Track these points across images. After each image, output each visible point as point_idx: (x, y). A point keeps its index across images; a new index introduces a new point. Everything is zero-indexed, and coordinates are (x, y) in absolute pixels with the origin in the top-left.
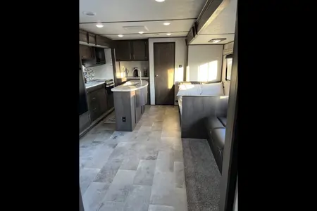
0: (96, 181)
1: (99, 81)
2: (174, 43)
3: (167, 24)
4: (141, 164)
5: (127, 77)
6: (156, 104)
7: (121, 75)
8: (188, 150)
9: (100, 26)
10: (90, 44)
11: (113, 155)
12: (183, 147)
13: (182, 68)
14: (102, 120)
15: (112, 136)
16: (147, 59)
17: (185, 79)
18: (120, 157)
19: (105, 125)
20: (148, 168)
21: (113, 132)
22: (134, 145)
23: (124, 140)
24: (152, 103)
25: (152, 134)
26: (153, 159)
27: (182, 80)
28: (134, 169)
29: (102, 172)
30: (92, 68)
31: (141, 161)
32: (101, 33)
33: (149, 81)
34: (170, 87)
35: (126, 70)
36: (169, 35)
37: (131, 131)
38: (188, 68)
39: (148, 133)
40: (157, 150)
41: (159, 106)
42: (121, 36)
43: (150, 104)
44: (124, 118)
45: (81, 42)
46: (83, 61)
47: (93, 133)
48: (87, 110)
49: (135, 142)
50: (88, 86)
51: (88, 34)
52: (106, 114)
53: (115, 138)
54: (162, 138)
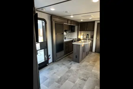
0: (56, 82)
1: (70, 39)
4: (78, 81)
5: (83, 38)
6: (95, 52)
7: (81, 37)
9: (72, 17)
10: (68, 24)
11: (67, 72)
14: (69, 55)
15: (70, 63)
16: (93, 31)
18: (69, 74)
19: (69, 57)
20: (80, 85)
21: (71, 61)
22: (78, 70)
23: (74, 66)
24: (93, 51)
25: (88, 67)
26: (85, 80)
28: (74, 82)
29: (61, 78)
30: (69, 34)
31: (78, 79)
32: (73, 19)
33: (92, 41)
35: (83, 35)
37: (79, 63)
39: (86, 66)
40: (88, 76)
42: (82, 20)
43: (92, 51)
44: (76, 56)
45: (64, 23)
46: (66, 31)
47: (64, 60)
48: (63, 50)
49: (79, 69)
50: (65, 40)
51: (68, 20)
52: (71, 53)
53: (71, 64)
54: (93, 71)
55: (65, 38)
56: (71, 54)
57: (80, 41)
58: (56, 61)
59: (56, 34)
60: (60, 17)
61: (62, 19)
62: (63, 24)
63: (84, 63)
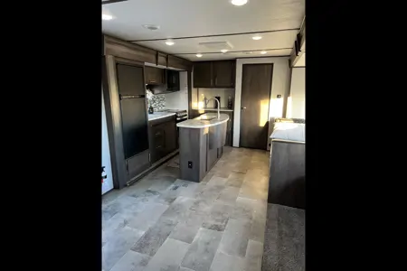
0: (134, 250)
1: (168, 111)
2: (272, 64)
3: (257, 38)
4: (200, 235)
5: (205, 108)
6: (241, 146)
7: (199, 105)
8: (275, 224)
9: (170, 43)
10: (159, 66)
11: (166, 213)
12: (268, 217)
13: (282, 99)
14: (166, 161)
15: (173, 186)
16: (233, 86)
17: (284, 115)
18: (173, 219)
19: (168, 168)
20: (208, 243)
21: (175, 179)
22: (197, 203)
23: (186, 194)
24: (234, 145)
25: (227, 191)
26: (219, 229)
27: (280, 116)
28: (189, 240)
29: (147, 236)
30: (163, 95)
31: (201, 229)
32: (173, 51)
33: (232, 115)
34: (262, 124)
35: (205, 99)
36: (263, 53)
37: (198, 181)
38: (290, 99)
39: (220, 188)
40: (227, 216)
41: (245, 150)
42: (199, 56)
43: (232, 145)
44: (190, 163)
45: (146, 64)
46: (151, 87)
47: (150, 179)
48: (147, 148)
49: (199, 198)
50: (151, 118)
51: (157, 53)
52: (173, 154)
53: (176, 188)
54: (239, 199)
55: (151, 108)
56: (173, 157)
57: (198, 118)
58: (126, 186)
59: (120, 99)
60: (131, 44)
61: (135, 49)
62: (140, 64)
63: (213, 181)
